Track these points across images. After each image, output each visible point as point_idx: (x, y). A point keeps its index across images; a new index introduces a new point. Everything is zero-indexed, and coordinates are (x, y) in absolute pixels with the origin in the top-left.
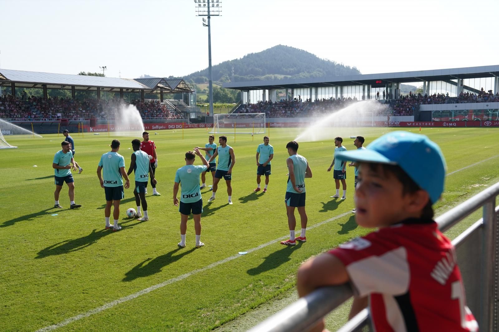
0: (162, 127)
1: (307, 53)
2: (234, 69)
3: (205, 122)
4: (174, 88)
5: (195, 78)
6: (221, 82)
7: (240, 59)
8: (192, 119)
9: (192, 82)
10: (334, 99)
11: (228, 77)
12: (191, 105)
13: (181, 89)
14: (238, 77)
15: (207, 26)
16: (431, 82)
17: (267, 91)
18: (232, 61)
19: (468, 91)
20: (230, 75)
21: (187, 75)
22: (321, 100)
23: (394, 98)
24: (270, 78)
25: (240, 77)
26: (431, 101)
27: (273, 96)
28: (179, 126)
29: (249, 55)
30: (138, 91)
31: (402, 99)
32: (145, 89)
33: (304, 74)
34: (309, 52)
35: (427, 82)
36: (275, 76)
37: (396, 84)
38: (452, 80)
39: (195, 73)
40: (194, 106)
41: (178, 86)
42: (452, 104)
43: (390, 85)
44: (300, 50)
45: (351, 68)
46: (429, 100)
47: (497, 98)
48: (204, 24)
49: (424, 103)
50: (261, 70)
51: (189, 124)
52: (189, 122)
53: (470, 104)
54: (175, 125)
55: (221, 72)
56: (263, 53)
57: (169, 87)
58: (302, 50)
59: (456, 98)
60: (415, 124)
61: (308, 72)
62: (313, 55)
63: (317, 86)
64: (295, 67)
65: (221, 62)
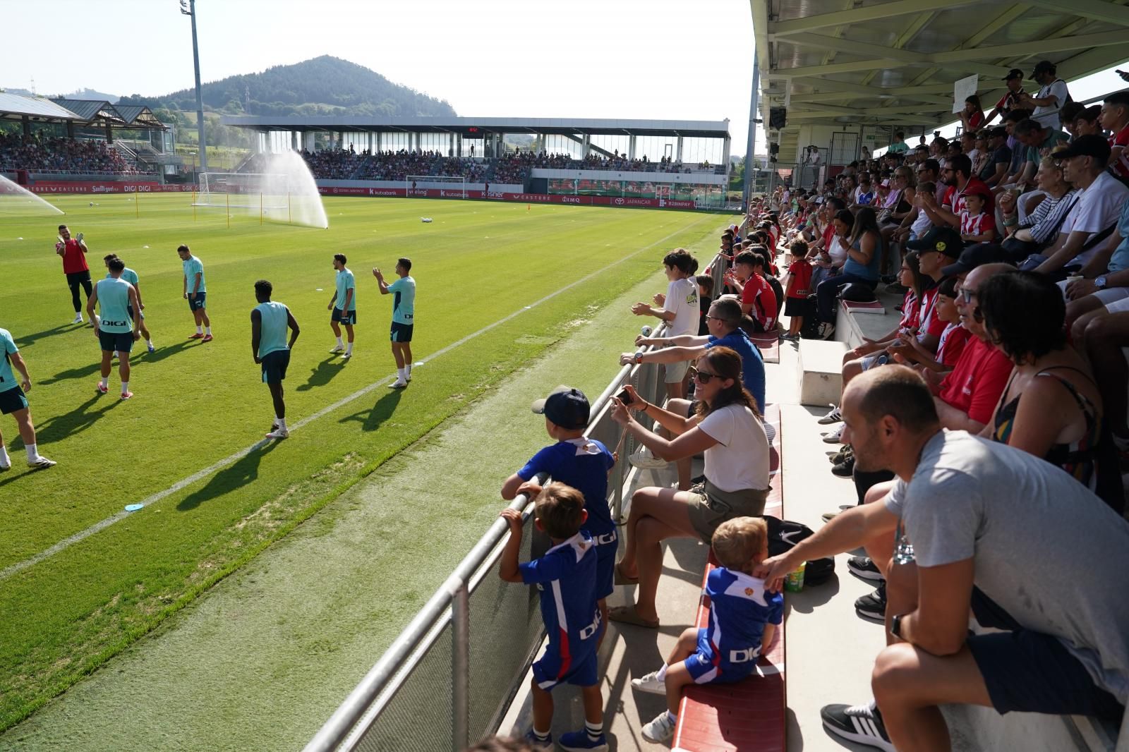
0: (111, 189)
1: (371, 71)
2: (250, 91)
3: (192, 181)
4: (131, 121)
5: (181, 101)
6: (228, 110)
7: (260, 73)
8: (169, 175)
9: (175, 109)
10: (406, 152)
11: (239, 102)
12: (166, 151)
13: (144, 122)
14: (257, 104)
15: (188, 14)
16: (547, 136)
17: (299, 134)
18: (246, 75)
19: (596, 152)
20: (243, 100)
21: (166, 95)
22: (386, 153)
23: (495, 156)
24: (312, 109)
25: (260, 104)
26: (547, 163)
27: (310, 142)
28: (144, 188)
29: (274, 68)
30: (59, 121)
31: (506, 159)
32: (73, 119)
33: (366, 107)
34: (375, 71)
35: (542, 135)
36: (318, 106)
37: (498, 135)
38: (576, 135)
39: (180, 92)
40: (172, 154)
41: (139, 118)
42: (575, 170)
43: (490, 135)
44: (359, 66)
45: (440, 101)
46: (544, 162)
47: (632, 166)
48: (184, 11)
49: (537, 167)
50: (296, 96)
51: (163, 184)
52: (163, 180)
53: (598, 172)
54: (137, 186)
55: (226, 93)
56: (299, 65)
57: (120, 117)
58: (362, 67)
59: (580, 161)
60: (525, 197)
61: (374, 103)
62: (381, 76)
63: (380, 130)
64: (352, 93)
65: (227, 77)
